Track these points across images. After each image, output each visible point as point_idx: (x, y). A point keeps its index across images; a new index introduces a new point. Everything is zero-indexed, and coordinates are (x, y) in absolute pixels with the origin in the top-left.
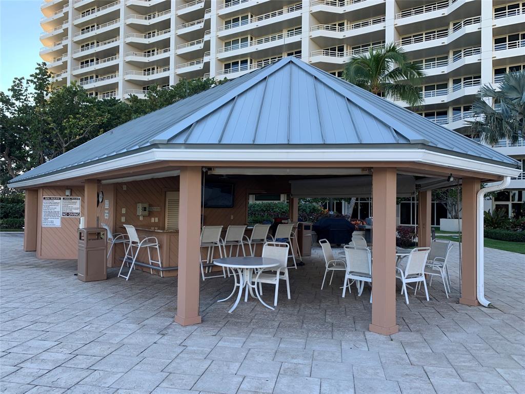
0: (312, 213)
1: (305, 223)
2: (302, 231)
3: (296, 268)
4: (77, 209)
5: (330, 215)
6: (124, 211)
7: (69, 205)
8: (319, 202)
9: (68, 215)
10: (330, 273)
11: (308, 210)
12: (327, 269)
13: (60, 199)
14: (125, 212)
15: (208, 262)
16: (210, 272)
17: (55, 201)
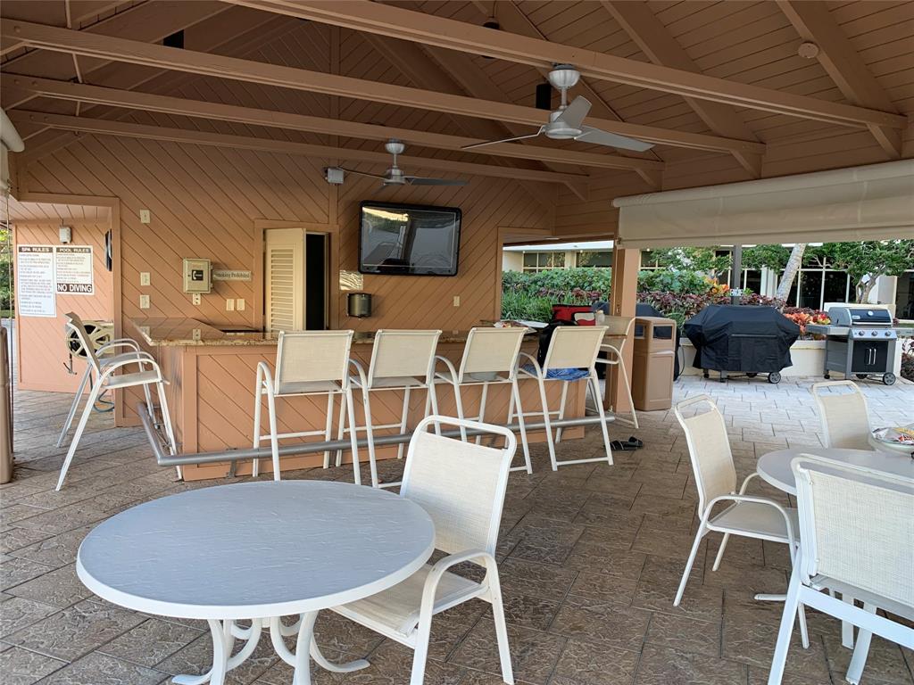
0: (687, 292)
1: (655, 321)
2: (646, 341)
3: (611, 463)
4: (83, 274)
5: (732, 297)
6: (145, 279)
7: (70, 266)
8: (711, 268)
9: (68, 290)
10: (712, 540)
11: (677, 286)
12: (705, 526)
13: (51, 250)
14: (148, 283)
15: (328, 438)
16: (338, 464)
17: (42, 255)
